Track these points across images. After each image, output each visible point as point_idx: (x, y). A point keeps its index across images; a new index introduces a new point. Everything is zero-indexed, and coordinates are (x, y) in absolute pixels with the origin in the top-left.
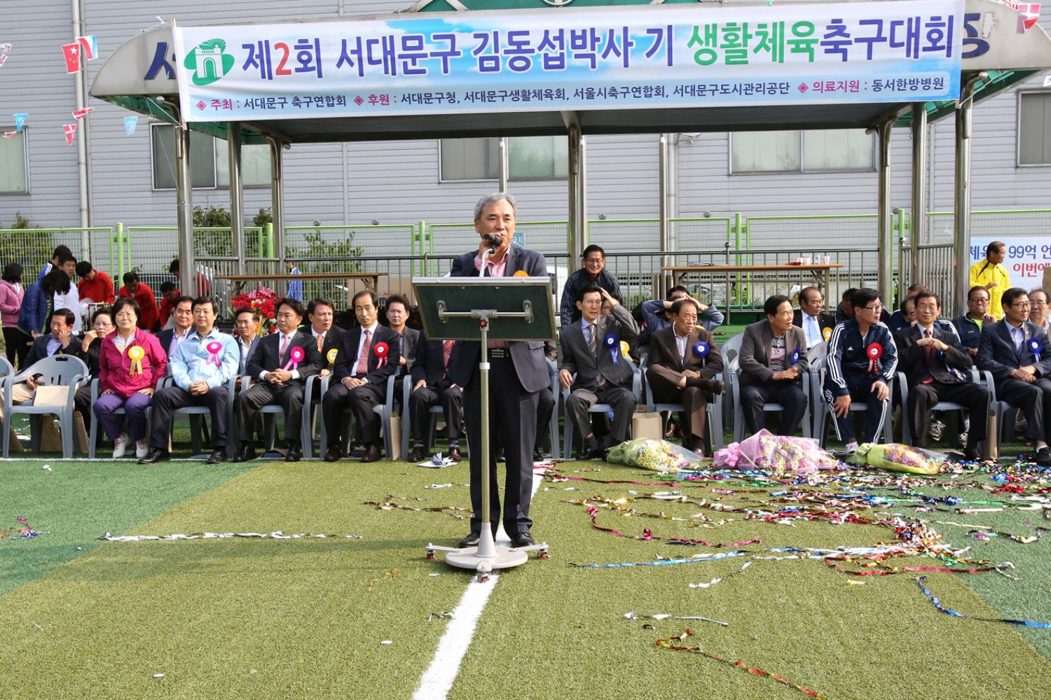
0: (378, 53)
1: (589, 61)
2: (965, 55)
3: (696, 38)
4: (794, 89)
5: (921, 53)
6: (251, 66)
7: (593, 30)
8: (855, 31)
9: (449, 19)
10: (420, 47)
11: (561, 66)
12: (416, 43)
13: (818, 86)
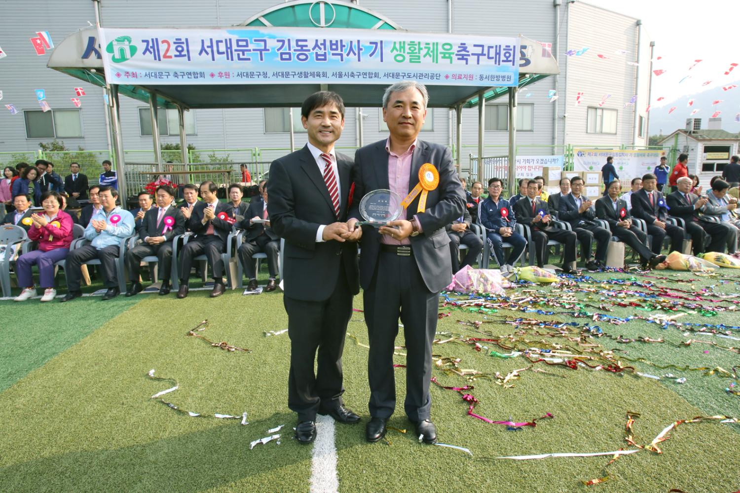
0: (222, 48)
1: (340, 57)
2: (521, 65)
3: (394, 48)
4: (442, 77)
5: (501, 63)
6: (148, 52)
7: (341, 41)
8: (472, 50)
9: (262, 30)
10: (247, 46)
11: (325, 59)
12: (244, 43)
13: (454, 76)
